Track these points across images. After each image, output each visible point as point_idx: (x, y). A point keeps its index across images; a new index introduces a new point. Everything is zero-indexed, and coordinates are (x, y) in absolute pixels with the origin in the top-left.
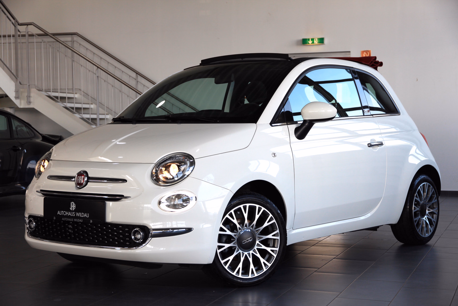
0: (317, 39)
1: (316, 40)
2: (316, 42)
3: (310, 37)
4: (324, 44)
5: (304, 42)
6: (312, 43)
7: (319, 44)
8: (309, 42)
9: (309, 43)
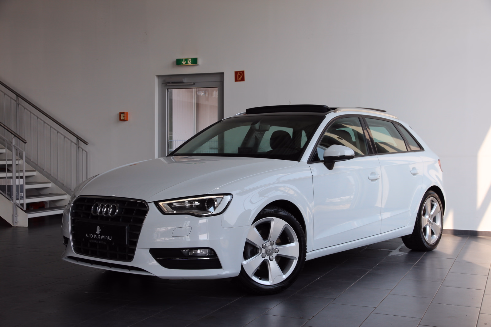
0: (190, 59)
1: (189, 61)
2: (189, 62)
3: (184, 57)
4: (198, 65)
5: (178, 62)
6: (185, 64)
7: (192, 64)
8: (183, 62)
9: (182, 64)
